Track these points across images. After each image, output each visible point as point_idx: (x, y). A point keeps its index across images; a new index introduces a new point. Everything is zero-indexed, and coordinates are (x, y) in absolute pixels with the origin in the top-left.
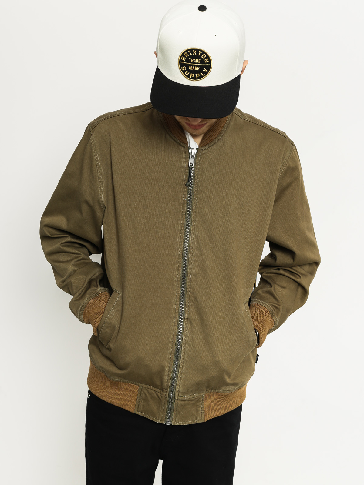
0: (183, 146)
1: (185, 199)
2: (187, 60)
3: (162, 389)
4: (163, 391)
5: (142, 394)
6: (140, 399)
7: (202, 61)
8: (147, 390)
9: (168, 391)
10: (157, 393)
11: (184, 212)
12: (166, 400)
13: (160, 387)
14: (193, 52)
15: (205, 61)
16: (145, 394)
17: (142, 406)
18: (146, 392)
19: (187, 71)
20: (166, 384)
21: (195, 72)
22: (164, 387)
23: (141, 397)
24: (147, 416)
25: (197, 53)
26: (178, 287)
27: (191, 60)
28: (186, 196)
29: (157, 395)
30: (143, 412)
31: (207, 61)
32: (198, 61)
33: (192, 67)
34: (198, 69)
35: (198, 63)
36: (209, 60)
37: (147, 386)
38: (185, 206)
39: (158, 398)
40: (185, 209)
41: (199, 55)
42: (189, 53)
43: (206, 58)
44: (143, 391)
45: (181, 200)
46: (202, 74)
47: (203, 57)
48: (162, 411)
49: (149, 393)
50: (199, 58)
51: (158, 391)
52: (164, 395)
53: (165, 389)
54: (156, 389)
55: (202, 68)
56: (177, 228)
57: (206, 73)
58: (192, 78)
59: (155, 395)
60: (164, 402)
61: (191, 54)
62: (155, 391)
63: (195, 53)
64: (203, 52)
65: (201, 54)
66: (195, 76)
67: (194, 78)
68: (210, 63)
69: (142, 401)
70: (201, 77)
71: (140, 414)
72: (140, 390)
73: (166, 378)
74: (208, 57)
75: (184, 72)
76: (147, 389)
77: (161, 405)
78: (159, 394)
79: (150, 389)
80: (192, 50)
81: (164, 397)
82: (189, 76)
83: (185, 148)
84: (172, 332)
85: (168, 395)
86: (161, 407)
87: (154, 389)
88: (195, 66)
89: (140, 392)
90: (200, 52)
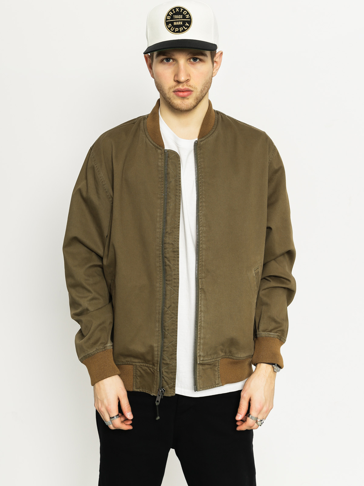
0: (160, 149)
1: (162, 194)
2: (172, 18)
3: (153, 365)
4: (154, 366)
5: (137, 372)
6: (136, 377)
7: (184, 17)
8: (141, 368)
9: (159, 365)
10: (150, 368)
11: (162, 206)
12: (157, 374)
13: (151, 363)
14: (176, 10)
15: (187, 16)
16: (140, 371)
17: (139, 383)
18: (140, 369)
19: (172, 27)
20: (156, 359)
21: (178, 26)
22: (155, 362)
23: (137, 375)
24: (145, 391)
25: (180, 10)
26: (160, 272)
27: (175, 17)
28: (163, 191)
29: (150, 370)
30: (141, 387)
31: (188, 16)
32: (181, 16)
33: (176, 22)
34: (181, 23)
35: (181, 19)
36: (190, 16)
37: (140, 364)
38: (162, 200)
39: (151, 373)
40: (162, 203)
41: (181, 11)
42: (172, 12)
43: (186, 14)
44: (138, 369)
45: (159, 195)
46: (185, 28)
47: (185, 13)
48: (156, 384)
49: (143, 370)
50: (181, 14)
51: (150, 367)
52: (155, 369)
53: (156, 363)
54: (148, 365)
55: (184, 22)
56: (157, 219)
57: (188, 27)
58: (177, 32)
59: (149, 370)
60: (156, 375)
61: (174, 12)
62: (148, 367)
63: (177, 10)
64: (184, 10)
65: (183, 11)
66: (179, 29)
67: (179, 32)
68: (190, 18)
69: (139, 378)
70: (184, 30)
71: (138, 390)
72: (135, 369)
73: (156, 353)
74: (188, 13)
75: (170, 29)
76: (141, 366)
77: (154, 378)
78: (151, 369)
79: (143, 366)
80: (175, 9)
81: (156, 371)
82: (174, 31)
83: (161, 150)
84: (157, 312)
85: (158, 369)
86: (155, 380)
87: (147, 366)
88: (178, 21)
89: (135, 371)
90: (182, 9)
